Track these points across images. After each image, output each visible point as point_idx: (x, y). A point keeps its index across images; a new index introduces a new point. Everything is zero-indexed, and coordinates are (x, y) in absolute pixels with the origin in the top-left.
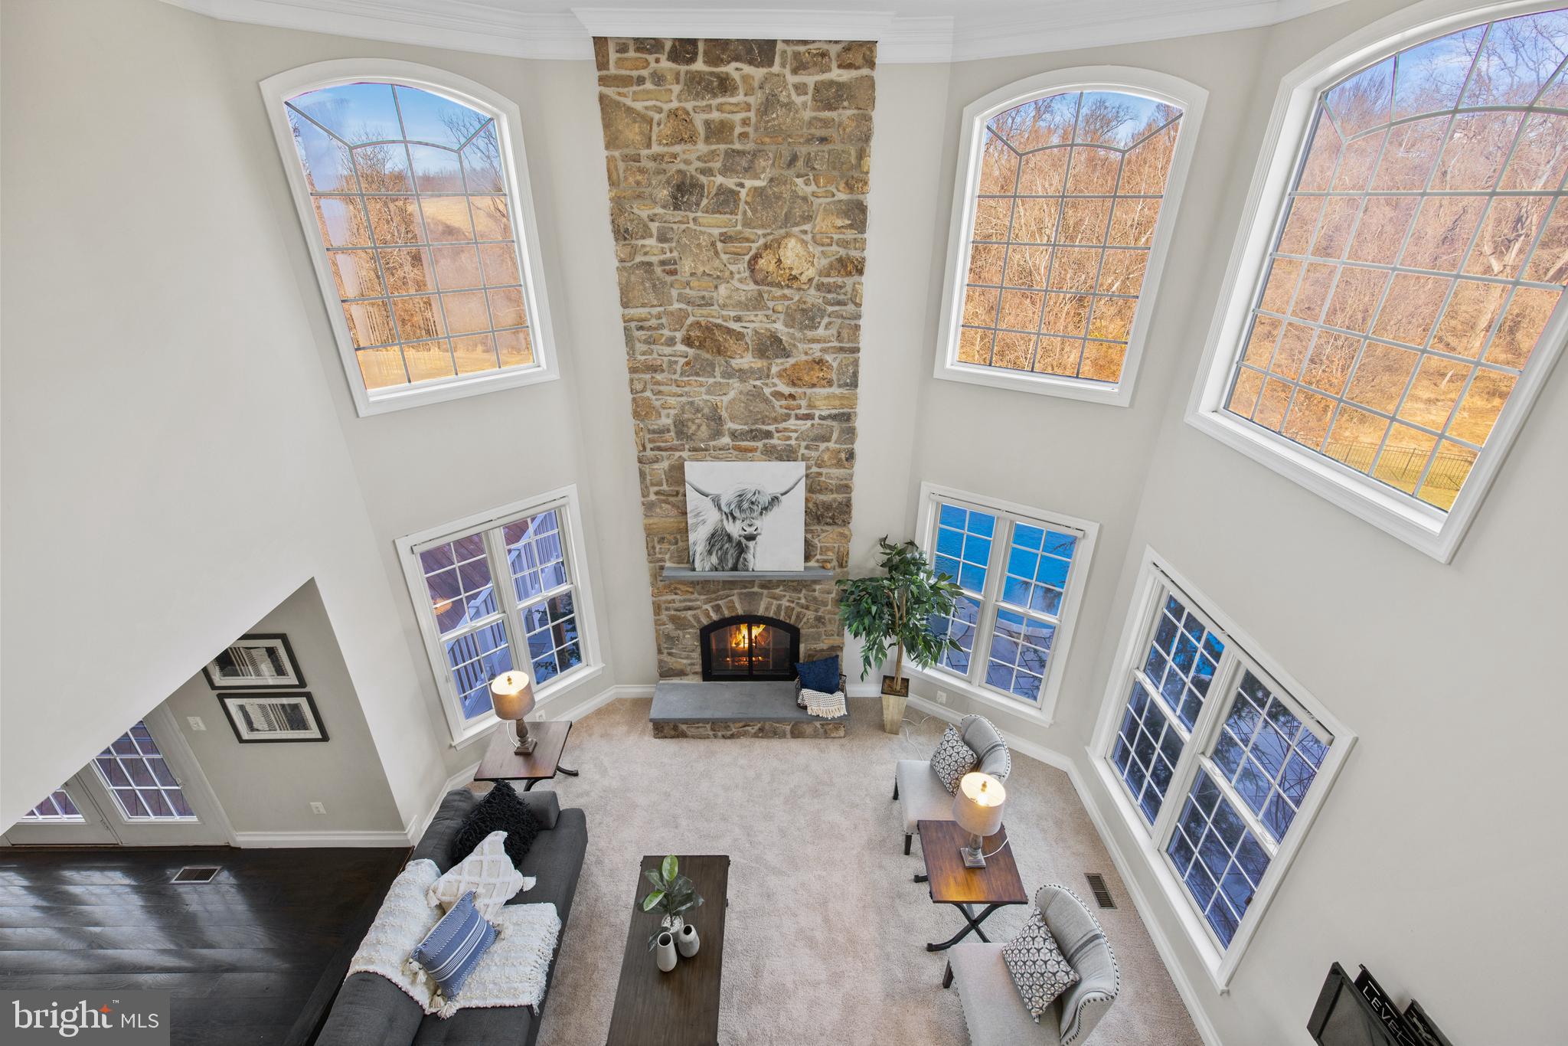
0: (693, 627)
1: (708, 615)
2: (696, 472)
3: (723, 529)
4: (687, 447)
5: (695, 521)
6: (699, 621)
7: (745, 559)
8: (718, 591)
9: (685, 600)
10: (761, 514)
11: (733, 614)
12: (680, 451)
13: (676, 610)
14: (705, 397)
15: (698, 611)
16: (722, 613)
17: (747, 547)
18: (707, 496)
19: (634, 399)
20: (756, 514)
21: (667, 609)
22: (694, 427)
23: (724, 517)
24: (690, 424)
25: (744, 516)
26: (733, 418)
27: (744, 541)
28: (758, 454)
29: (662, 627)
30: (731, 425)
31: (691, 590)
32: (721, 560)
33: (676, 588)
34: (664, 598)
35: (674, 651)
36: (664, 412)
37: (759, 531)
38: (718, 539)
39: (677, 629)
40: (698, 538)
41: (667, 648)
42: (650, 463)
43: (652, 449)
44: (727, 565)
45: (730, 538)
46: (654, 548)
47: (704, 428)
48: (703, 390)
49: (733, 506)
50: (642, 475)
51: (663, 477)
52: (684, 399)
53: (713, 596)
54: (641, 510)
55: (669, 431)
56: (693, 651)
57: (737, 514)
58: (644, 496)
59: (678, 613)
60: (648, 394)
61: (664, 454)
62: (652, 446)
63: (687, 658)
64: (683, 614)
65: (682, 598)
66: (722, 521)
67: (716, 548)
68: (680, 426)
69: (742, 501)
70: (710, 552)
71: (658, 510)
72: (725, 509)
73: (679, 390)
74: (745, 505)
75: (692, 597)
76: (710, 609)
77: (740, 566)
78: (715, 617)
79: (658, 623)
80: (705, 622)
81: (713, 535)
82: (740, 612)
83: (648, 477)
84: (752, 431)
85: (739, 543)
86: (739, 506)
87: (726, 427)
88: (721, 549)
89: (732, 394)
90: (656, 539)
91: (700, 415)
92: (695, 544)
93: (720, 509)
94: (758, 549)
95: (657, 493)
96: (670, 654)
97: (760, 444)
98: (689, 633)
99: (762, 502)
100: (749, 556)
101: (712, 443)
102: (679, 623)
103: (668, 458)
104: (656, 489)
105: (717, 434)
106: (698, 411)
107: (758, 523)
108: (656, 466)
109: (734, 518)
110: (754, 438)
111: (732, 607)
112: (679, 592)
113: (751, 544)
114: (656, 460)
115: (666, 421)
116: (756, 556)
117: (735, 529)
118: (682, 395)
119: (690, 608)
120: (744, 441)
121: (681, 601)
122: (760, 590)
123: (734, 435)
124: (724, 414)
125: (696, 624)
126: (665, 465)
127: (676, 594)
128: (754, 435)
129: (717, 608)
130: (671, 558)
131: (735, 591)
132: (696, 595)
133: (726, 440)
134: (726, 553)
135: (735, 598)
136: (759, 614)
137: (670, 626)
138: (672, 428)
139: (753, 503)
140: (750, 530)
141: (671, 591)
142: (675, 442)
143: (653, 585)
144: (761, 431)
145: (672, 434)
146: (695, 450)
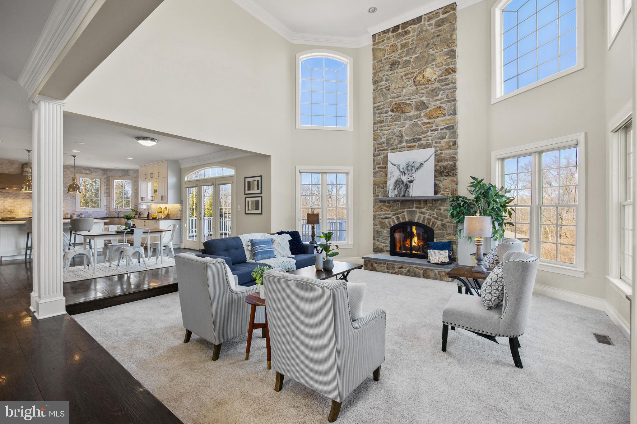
0: (388, 227)
1: (394, 222)
2: (393, 157)
3: (400, 178)
4: (390, 148)
5: (390, 176)
6: (390, 224)
7: (408, 191)
8: (398, 209)
9: (385, 214)
10: (416, 171)
11: (404, 221)
12: (387, 150)
13: (382, 219)
14: (397, 129)
15: (390, 220)
16: (399, 221)
17: (409, 186)
18: (395, 165)
19: (374, 133)
20: (414, 171)
21: (378, 218)
22: (393, 141)
23: (401, 173)
24: (391, 139)
25: (409, 172)
26: (407, 135)
27: (408, 183)
28: (416, 148)
29: (376, 227)
30: (406, 138)
31: (388, 209)
32: (399, 192)
33: (382, 208)
34: (377, 213)
35: (379, 239)
36: (383, 137)
37: (415, 178)
38: (399, 182)
39: (381, 228)
40: (391, 183)
41: (377, 237)
42: (377, 156)
43: (378, 151)
44: (401, 194)
45: (403, 182)
46: (375, 190)
47: (396, 140)
48: (397, 126)
49: (405, 169)
50: (374, 160)
51: (381, 161)
52: (390, 131)
53: (396, 212)
54: (372, 174)
55: (384, 143)
56: (387, 239)
57: (406, 172)
58: (374, 169)
59: (382, 220)
60: (379, 131)
61: (382, 152)
62: (378, 150)
63: (384, 243)
64: (384, 221)
65: (384, 213)
66: (400, 175)
67: (397, 187)
68: (388, 142)
69: (408, 166)
70: (395, 189)
71: (378, 174)
72: (402, 170)
73: (388, 128)
74: (410, 168)
75: (388, 212)
76: (395, 218)
77: (406, 195)
78: (397, 222)
79: (375, 225)
80: (392, 225)
81: (396, 182)
82: (407, 220)
83: (376, 162)
84: (413, 139)
85: (406, 184)
86: (407, 169)
87: (404, 139)
88: (399, 187)
89: (407, 126)
90: (377, 187)
91: (395, 136)
92: (389, 185)
93: (400, 170)
94: (413, 186)
95: (378, 168)
96: (378, 240)
97: (417, 144)
98: (386, 230)
99: (416, 166)
100: (410, 190)
101: (398, 146)
102: (383, 225)
103: (383, 154)
104: (378, 166)
105: (401, 142)
106: (394, 134)
107: (414, 175)
108: (379, 157)
109: (405, 174)
110: (414, 142)
111: (404, 218)
112: (383, 210)
113: (411, 184)
114: (379, 155)
115: (384, 140)
116: (413, 190)
117: (405, 179)
118: (389, 130)
119: (386, 218)
120: (410, 143)
121: (384, 214)
122: (416, 210)
123: (407, 142)
124: (404, 134)
125: (389, 226)
126: (382, 156)
127: (382, 211)
128: (414, 140)
129: (398, 218)
130: (381, 194)
131: (405, 210)
132: (389, 212)
133: (404, 144)
134: (401, 189)
135: (405, 213)
136: (415, 221)
137: (379, 227)
138: (385, 142)
139: (412, 167)
140: (411, 178)
141: (380, 210)
142: (386, 147)
143: (374, 206)
144: (417, 138)
145: (385, 144)
146: (392, 149)
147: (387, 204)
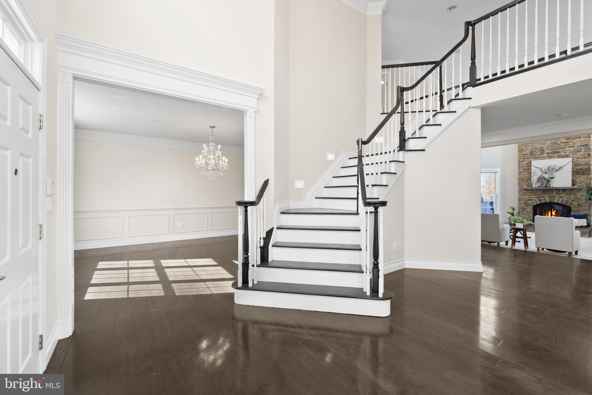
0: (531, 205)
1: (536, 202)
2: (534, 163)
3: (543, 176)
4: (533, 157)
5: (534, 174)
6: (533, 204)
7: (550, 184)
8: (540, 195)
9: (529, 197)
10: (556, 172)
11: (545, 202)
12: (531, 158)
13: (526, 200)
14: (539, 146)
15: (533, 201)
16: (541, 201)
17: (550, 180)
18: (538, 168)
19: (519, 148)
20: (554, 172)
21: (523, 200)
22: (535, 153)
23: (543, 173)
24: (534, 152)
25: (550, 172)
26: (547, 150)
27: (549, 179)
28: (556, 157)
29: (520, 205)
30: (547, 151)
31: (531, 194)
32: (541, 184)
33: (526, 194)
34: (522, 197)
35: (524, 213)
36: (527, 150)
37: (555, 176)
38: (540, 179)
39: (525, 206)
40: (534, 179)
41: (521, 212)
42: (522, 162)
43: (522, 159)
44: (543, 186)
45: (545, 178)
46: (520, 183)
47: (538, 153)
48: (539, 144)
49: (546, 170)
50: (519, 165)
51: (525, 165)
52: (533, 147)
53: (538, 196)
54: (518, 173)
55: (528, 154)
56: (530, 213)
57: (547, 172)
58: (519, 170)
59: (526, 201)
60: (523, 147)
61: (526, 160)
62: (522, 158)
63: (528, 215)
64: (528, 201)
65: (528, 197)
66: (542, 174)
67: (540, 181)
68: (531, 153)
69: (549, 169)
70: (538, 182)
71: (523, 173)
72: (543, 171)
73: (532, 145)
74: (550, 170)
75: (531, 197)
76: (537, 200)
77: (548, 186)
78: (539, 203)
79: (519, 204)
80: (535, 204)
81: (539, 178)
82: (548, 201)
83: (521, 166)
84: (553, 152)
85: (548, 180)
86: (548, 170)
87: (545, 152)
88: (541, 181)
89: (547, 144)
90: (521, 181)
91: (537, 150)
92: (533, 180)
93: (542, 171)
94: (554, 181)
95: (523, 169)
96: (522, 213)
97: (556, 155)
98: (530, 207)
99: (556, 168)
100: (551, 183)
101: (540, 156)
102: (527, 204)
103: (527, 161)
104: (523, 168)
105: (543, 153)
106: (537, 149)
107: (554, 174)
108: (523, 163)
109: (546, 173)
110: (554, 154)
111: (545, 200)
112: (527, 195)
113: (552, 180)
114: (523, 161)
115: (527, 152)
116: (554, 182)
117: (546, 176)
118: (532, 146)
119: (530, 200)
120: (551, 154)
121: (527, 198)
122: (556, 195)
123: (547, 153)
124: (545, 149)
125: (532, 205)
126: (526, 162)
127: (526, 195)
128: (554, 153)
129: (540, 200)
130: (525, 185)
131: (546, 195)
132: (533, 196)
133: (545, 155)
134: (543, 182)
135: (546, 197)
136: (555, 202)
137: (523, 205)
138: (529, 153)
139: (553, 169)
140: (551, 176)
141: (524, 195)
142: (529, 157)
143: (519, 193)
144: (556, 151)
145: (529, 155)
146: (535, 158)
147: (530, 191)
